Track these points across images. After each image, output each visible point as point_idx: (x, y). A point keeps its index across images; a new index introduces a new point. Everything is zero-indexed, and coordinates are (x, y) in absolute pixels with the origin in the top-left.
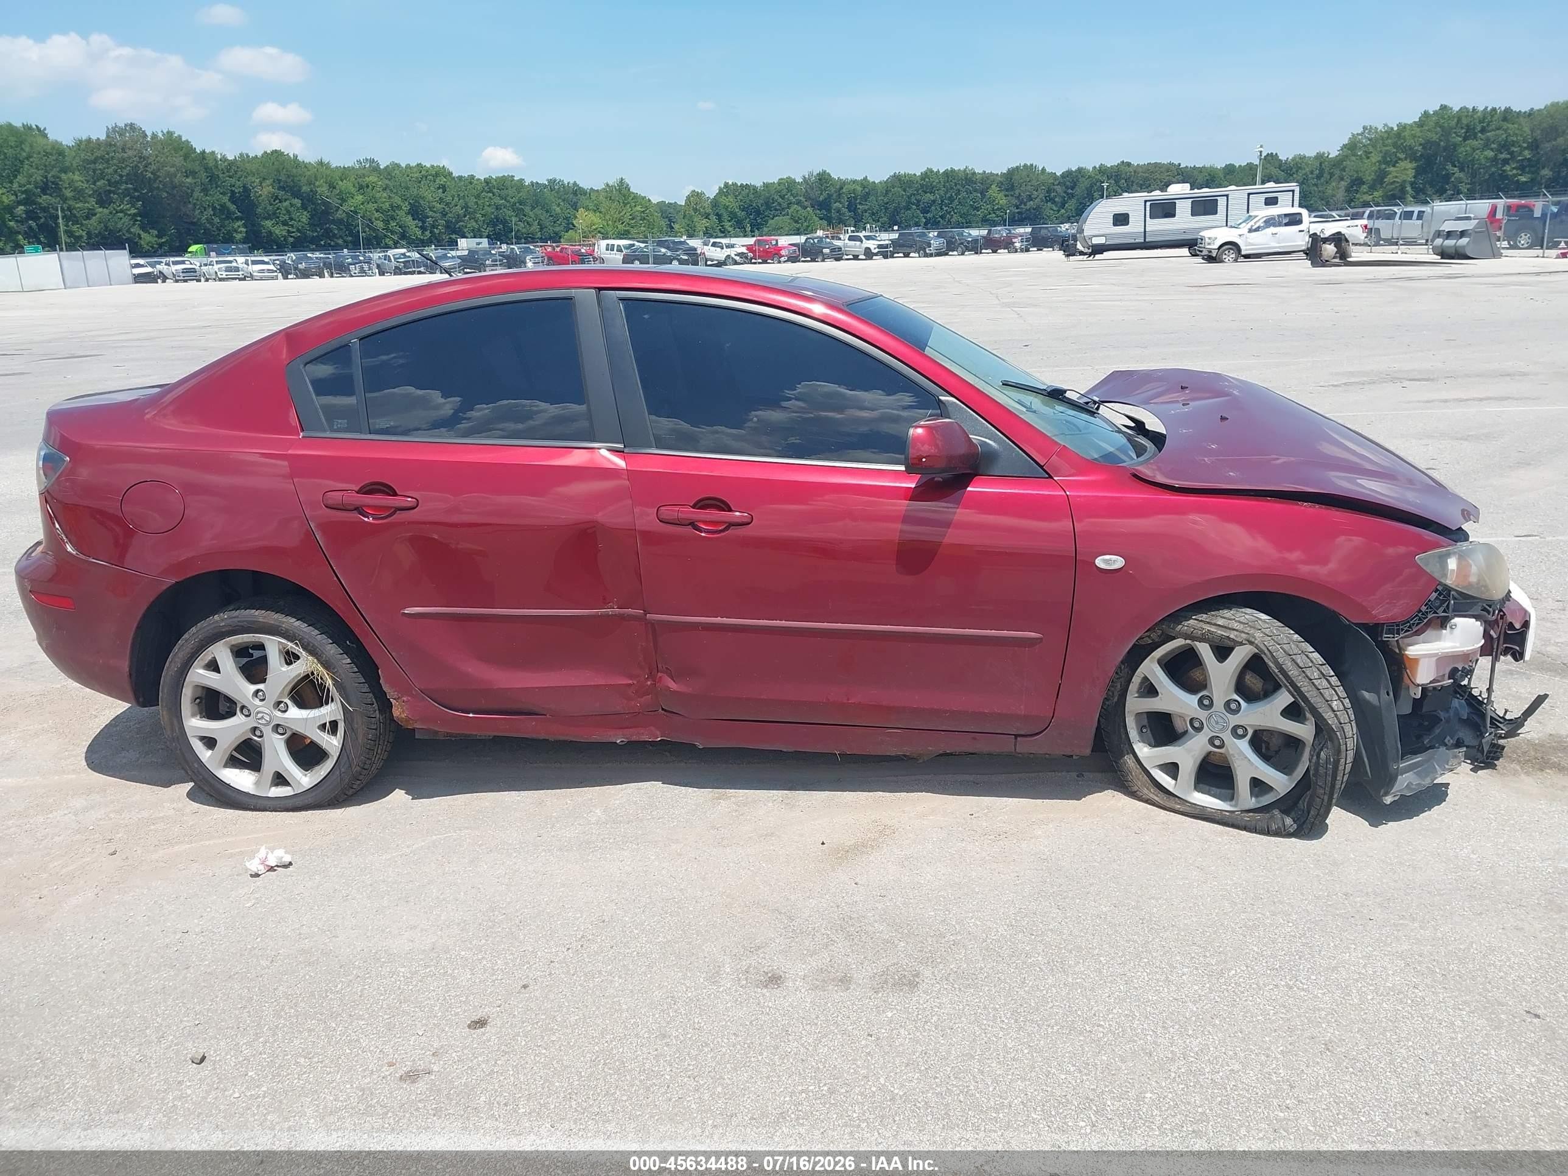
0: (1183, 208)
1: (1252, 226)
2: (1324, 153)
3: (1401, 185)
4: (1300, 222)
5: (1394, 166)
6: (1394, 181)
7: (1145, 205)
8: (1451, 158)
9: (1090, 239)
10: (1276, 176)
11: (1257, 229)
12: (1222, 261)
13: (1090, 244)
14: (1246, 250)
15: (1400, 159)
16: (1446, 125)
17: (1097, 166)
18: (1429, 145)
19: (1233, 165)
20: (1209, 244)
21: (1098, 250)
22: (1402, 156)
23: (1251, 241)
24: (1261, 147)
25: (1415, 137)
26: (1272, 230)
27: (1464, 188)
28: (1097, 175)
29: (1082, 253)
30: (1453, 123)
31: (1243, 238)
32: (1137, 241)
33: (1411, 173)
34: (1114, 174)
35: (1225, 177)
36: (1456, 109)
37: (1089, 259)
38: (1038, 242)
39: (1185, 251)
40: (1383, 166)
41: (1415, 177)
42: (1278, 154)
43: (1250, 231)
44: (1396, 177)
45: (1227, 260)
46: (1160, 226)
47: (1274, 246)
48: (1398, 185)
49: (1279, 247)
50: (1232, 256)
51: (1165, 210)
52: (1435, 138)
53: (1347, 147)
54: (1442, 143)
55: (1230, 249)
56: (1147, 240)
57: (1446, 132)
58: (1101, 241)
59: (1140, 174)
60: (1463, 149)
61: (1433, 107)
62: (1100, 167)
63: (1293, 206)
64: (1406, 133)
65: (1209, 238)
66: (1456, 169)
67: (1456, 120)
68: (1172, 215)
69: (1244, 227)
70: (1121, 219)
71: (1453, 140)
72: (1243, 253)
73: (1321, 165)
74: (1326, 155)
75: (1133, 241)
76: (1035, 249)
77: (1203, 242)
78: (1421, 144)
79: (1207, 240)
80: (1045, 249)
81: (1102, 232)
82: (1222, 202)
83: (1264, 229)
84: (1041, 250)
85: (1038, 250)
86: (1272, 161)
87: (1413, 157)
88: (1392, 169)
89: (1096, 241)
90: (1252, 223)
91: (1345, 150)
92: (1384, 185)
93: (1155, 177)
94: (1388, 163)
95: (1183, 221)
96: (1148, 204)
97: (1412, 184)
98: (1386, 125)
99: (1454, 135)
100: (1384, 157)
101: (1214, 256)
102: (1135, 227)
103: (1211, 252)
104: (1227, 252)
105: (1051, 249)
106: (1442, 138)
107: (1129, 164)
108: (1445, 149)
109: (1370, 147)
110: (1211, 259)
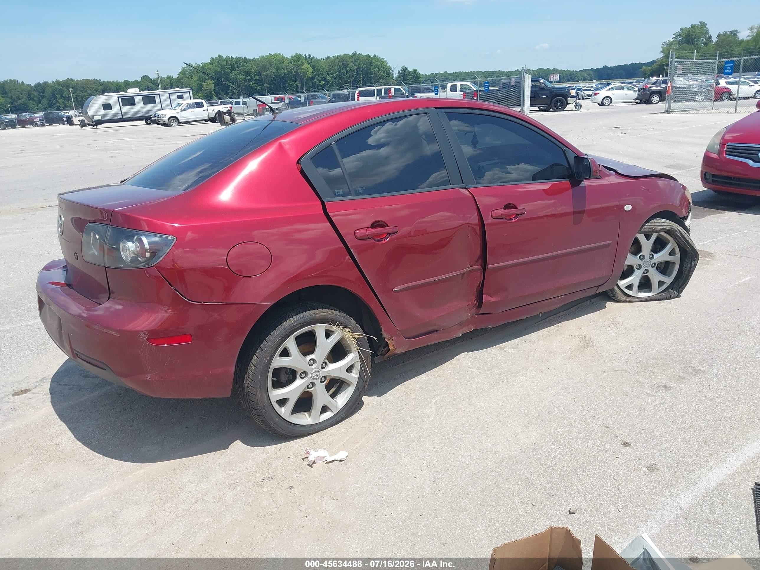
0: (139, 100)
1: (182, 108)
2: (170, 76)
3: (210, 91)
4: (203, 106)
5: (205, 82)
6: (206, 89)
7: (118, 100)
8: (228, 79)
9: (93, 117)
10: (151, 86)
11: (185, 110)
12: (171, 126)
13: (93, 120)
14: (181, 120)
15: (206, 79)
16: (222, 63)
17: (55, 81)
18: (217, 73)
19: (128, 81)
20: (163, 118)
21: (98, 123)
22: (207, 78)
23: (183, 116)
24: (157, 71)
25: (211, 69)
26: (191, 110)
27: (236, 92)
28: (55, 85)
29: (89, 125)
30: (225, 63)
31: (179, 114)
32: (118, 118)
33: (213, 85)
34: (65, 85)
35: (125, 87)
36: (225, 57)
37: (93, 128)
38: (50, 120)
39: (143, 122)
40: (200, 82)
41: (214, 87)
42: (149, 76)
43: (181, 111)
44: (207, 87)
45: (173, 125)
46: (128, 110)
47: (193, 117)
48: (208, 91)
49: (196, 118)
50: (175, 123)
51: (130, 101)
52: (219, 69)
53: (182, 73)
54: (222, 72)
55: (174, 119)
56: (124, 117)
57: (223, 67)
58: (99, 118)
59: (80, 85)
60: (231, 75)
61: (215, 56)
62: (56, 81)
63: (191, 99)
64: (206, 67)
65: (162, 115)
66: (231, 83)
67: (226, 62)
68: (134, 104)
69: (178, 109)
70: (107, 107)
71: (227, 71)
72: (180, 121)
73: (170, 81)
74: (172, 77)
75: (116, 118)
76: (48, 125)
77: (160, 117)
78: (213, 72)
79: (161, 116)
80: (53, 125)
81: (98, 113)
82: (157, 97)
83: (187, 110)
84: (52, 125)
85: (50, 125)
86: (147, 79)
87: (212, 78)
88: (204, 83)
89: (96, 118)
90: (181, 107)
91: (181, 74)
92: (202, 91)
93: (89, 87)
94: (202, 81)
95: (140, 107)
96: (120, 99)
97: (214, 90)
98: (196, 63)
99: (226, 69)
100: (200, 78)
101: (167, 123)
102: (116, 110)
103: (164, 121)
104: (172, 121)
105: (58, 124)
106: (222, 70)
107: (72, 80)
108: (224, 75)
109: (192, 74)
110: (165, 125)
